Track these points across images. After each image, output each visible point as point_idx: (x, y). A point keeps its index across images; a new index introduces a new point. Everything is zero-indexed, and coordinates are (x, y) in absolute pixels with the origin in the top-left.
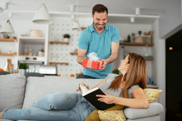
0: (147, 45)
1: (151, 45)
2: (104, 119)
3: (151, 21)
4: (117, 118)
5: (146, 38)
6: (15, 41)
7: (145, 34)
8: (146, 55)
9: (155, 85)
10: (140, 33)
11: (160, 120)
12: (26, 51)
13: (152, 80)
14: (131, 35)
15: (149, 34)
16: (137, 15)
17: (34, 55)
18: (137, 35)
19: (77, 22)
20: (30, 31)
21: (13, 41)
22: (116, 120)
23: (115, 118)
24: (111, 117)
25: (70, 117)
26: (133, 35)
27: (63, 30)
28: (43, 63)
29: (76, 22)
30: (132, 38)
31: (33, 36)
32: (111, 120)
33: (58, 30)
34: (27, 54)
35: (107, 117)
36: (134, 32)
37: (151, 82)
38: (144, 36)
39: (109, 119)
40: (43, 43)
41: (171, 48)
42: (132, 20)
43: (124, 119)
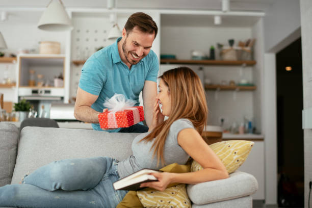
0: (244, 65)
1: (252, 63)
2: (150, 205)
3: (251, 22)
4: (173, 204)
5: (242, 51)
6: (14, 61)
7: (241, 44)
8: (244, 82)
9: (259, 133)
10: (231, 42)
11: (252, 206)
12: (32, 78)
13: (253, 125)
14: (215, 47)
15: (247, 44)
16: (225, 12)
17: (47, 85)
18: (227, 47)
19: (116, 27)
20: (40, 43)
21: (10, 62)
22: (172, 207)
23: (170, 202)
24: (163, 202)
25: (90, 202)
26: (220, 46)
27: (96, 40)
28: (62, 98)
29: (114, 26)
30: (217, 51)
31: (45, 52)
32: (163, 206)
33: (87, 40)
34: (35, 84)
35: (155, 203)
36: (221, 42)
37: (251, 130)
38: (239, 48)
39: (158, 205)
40: (61, 64)
41: (288, 69)
42: (217, 21)
43: (187, 204)
